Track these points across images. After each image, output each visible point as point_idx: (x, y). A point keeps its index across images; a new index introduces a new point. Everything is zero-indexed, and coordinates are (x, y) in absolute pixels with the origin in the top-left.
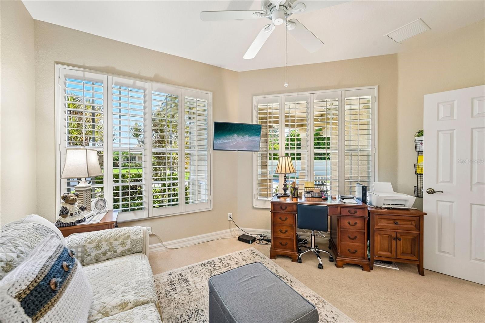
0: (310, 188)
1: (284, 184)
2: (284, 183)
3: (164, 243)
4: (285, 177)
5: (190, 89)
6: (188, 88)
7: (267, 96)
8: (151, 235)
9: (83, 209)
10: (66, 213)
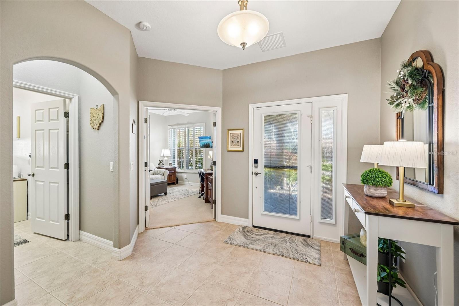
8: (186, 178)
9: (163, 164)
10: (159, 164)
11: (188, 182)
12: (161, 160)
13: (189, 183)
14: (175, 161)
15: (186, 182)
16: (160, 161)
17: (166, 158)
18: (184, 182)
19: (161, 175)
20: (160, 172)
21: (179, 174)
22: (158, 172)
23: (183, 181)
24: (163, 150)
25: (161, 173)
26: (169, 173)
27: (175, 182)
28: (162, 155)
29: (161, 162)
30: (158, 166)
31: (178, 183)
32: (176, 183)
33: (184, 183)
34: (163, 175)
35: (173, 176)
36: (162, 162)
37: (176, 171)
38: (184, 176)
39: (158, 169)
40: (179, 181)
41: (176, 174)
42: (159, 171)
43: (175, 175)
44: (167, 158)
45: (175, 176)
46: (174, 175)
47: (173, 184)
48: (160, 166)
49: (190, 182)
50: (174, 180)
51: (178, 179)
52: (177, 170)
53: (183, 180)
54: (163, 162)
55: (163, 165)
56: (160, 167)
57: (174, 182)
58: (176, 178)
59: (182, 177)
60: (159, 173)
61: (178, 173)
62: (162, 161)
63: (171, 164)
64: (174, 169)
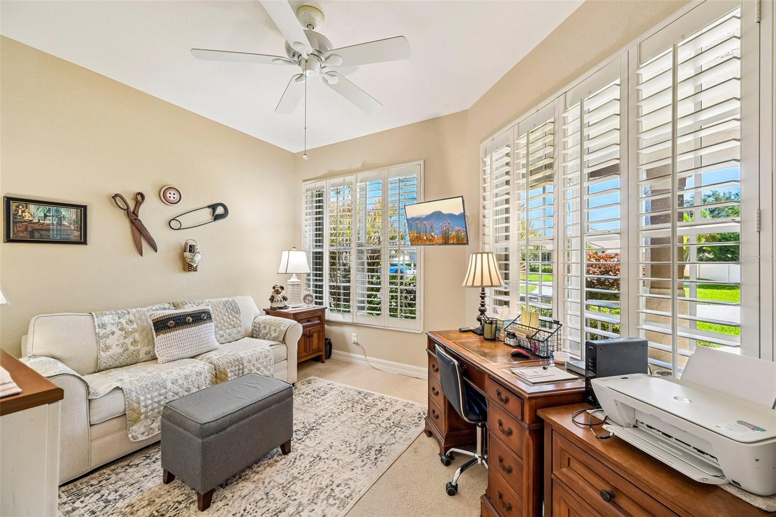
0: (529, 327)
1: (480, 310)
2: (480, 306)
3: (368, 358)
4: (482, 294)
5: (395, 166)
6: (394, 166)
7: (495, 136)
8: (357, 344)
9: (285, 299)
10: (272, 299)
11: (363, 357)
12: (279, 285)
13: (366, 360)
14: (321, 286)
15: (357, 356)
16: (274, 288)
17: (294, 279)
18: (352, 354)
19: (274, 339)
20: (273, 328)
21: (335, 329)
22: (265, 327)
23: (350, 352)
24: (285, 254)
25: (276, 334)
26: (304, 327)
27: (323, 353)
28: (282, 270)
29: (277, 292)
30: (268, 305)
31: (333, 356)
32: (326, 355)
33: (350, 357)
34: (284, 341)
35: (315, 335)
36: (283, 293)
37: (327, 318)
38: (352, 335)
39: (269, 317)
40: (333, 351)
41: (326, 326)
42: (271, 325)
43: (322, 331)
44: (297, 280)
45: (324, 335)
46: (319, 332)
47: (318, 359)
48: (275, 305)
49: (370, 356)
50: (319, 347)
51: (330, 344)
52: (329, 316)
53: (346, 348)
54: (286, 292)
55: (286, 303)
56: (274, 309)
57: (320, 354)
58: (326, 339)
59: (343, 337)
60: (270, 331)
61: (331, 325)
62: (282, 288)
63: (310, 298)
64: (319, 314)
